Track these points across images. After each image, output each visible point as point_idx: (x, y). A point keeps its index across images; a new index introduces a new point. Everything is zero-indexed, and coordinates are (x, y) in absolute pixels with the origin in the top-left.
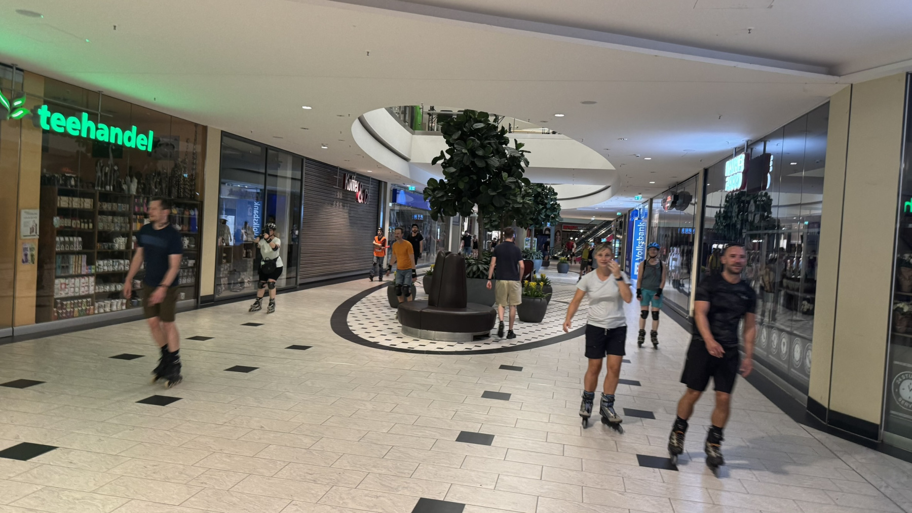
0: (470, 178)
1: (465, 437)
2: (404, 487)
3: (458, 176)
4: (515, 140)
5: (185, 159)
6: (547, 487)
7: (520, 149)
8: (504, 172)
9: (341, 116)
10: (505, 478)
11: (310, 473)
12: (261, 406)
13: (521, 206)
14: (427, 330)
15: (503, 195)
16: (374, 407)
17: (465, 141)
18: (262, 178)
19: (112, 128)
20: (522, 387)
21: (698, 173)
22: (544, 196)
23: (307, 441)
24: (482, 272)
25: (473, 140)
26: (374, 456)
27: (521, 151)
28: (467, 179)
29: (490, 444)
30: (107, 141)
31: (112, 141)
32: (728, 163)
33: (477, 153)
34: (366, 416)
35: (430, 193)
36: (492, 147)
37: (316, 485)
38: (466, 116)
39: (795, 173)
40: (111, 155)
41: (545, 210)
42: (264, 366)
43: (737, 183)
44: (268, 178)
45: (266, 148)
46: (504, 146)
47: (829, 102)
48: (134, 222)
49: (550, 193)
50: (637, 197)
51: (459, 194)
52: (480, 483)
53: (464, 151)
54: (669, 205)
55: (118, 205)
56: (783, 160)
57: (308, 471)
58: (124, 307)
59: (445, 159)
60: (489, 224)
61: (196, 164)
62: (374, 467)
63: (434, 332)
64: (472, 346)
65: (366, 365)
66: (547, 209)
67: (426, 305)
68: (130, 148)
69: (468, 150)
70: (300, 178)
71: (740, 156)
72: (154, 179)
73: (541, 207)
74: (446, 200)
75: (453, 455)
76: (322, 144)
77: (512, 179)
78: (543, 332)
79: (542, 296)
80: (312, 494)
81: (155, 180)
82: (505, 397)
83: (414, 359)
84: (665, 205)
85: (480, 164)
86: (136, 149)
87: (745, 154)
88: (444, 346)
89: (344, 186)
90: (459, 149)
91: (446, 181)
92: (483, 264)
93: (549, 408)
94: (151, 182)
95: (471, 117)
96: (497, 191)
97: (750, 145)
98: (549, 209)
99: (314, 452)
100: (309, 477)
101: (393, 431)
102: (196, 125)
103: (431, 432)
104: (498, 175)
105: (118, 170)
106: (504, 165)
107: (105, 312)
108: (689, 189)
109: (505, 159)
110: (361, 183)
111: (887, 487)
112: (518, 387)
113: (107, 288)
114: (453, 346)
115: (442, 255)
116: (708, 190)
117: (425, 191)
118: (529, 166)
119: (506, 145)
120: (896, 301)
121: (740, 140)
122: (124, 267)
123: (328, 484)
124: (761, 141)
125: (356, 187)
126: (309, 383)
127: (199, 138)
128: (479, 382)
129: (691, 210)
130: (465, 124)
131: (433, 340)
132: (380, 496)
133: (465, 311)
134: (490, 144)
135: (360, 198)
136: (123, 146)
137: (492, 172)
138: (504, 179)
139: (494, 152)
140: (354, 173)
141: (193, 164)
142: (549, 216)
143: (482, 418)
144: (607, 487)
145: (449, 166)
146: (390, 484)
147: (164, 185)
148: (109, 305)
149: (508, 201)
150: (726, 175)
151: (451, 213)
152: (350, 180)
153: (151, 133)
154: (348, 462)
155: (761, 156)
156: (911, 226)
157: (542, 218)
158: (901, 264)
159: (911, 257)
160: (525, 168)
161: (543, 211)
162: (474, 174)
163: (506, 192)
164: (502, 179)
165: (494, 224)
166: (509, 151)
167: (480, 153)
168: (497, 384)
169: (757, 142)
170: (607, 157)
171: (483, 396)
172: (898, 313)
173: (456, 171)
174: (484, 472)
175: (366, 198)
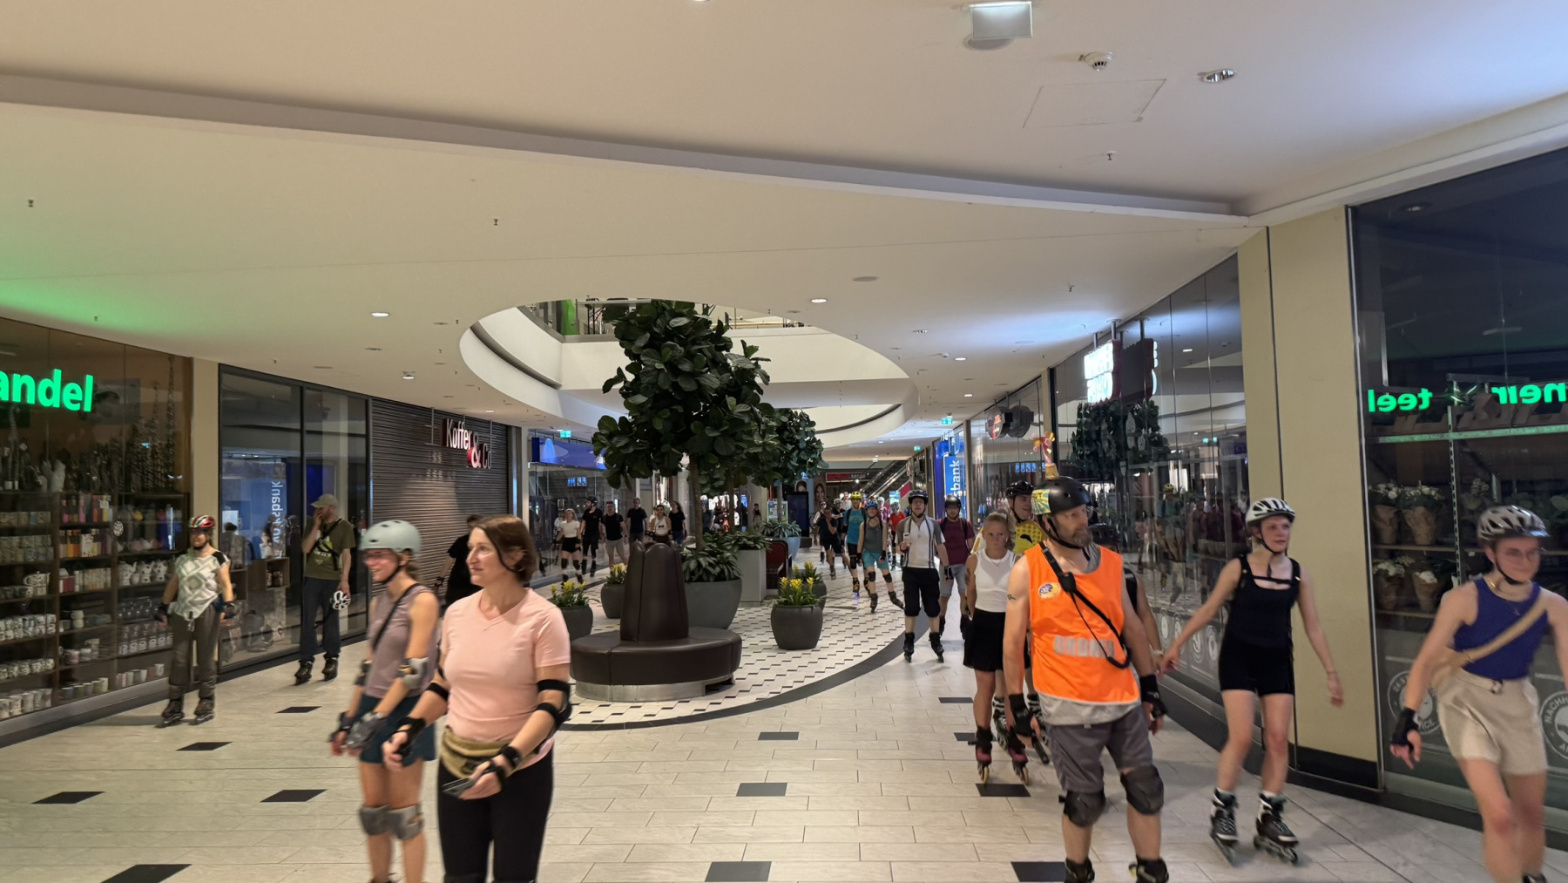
0: (672, 411)
1: (721, 872)
3: (651, 408)
4: (743, 341)
5: (154, 419)
7: (754, 356)
8: (729, 396)
9: (441, 324)
13: (760, 450)
14: (624, 684)
15: (731, 435)
17: (659, 349)
18: (297, 436)
19: (16, 376)
20: (804, 769)
21: (1040, 376)
22: (793, 429)
24: (705, 570)
25: (672, 347)
27: (753, 359)
28: (667, 413)
29: (765, 879)
30: (7, 399)
31: (17, 398)
32: (1087, 358)
33: (680, 367)
35: (605, 441)
36: (705, 355)
38: (656, 309)
39: (1191, 364)
40: (13, 425)
41: (797, 452)
42: (335, 786)
43: (1106, 390)
44: (307, 438)
45: (301, 387)
46: (724, 352)
47: (1235, 257)
48: (62, 543)
49: (803, 424)
50: (944, 419)
51: (655, 439)
53: (659, 366)
54: (997, 429)
55: (29, 516)
56: (1172, 346)
58: (48, 703)
59: (626, 382)
60: (709, 485)
61: (174, 427)
63: (635, 687)
64: (706, 704)
66: (800, 450)
67: (618, 640)
68: (51, 408)
69: (665, 364)
70: (364, 432)
71: (1106, 346)
72: (96, 461)
73: (790, 447)
74: (633, 452)
76: (405, 373)
77: (743, 408)
78: (822, 665)
79: (812, 602)
81: (99, 462)
82: (778, 789)
83: (608, 740)
84: (992, 430)
85: (689, 386)
86: (62, 407)
87: (1113, 342)
88: (657, 710)
89: (444, 440)
90: (649, 363)
91: (629, 418)
92: (708, 556)
93: (856, 800)
94: (92, 467)
95: (664, 309)
96: (723, 429)
97: (1120, 326)
98: (803, 449)
101: (590, 878)
102: (171, 357)
103: (659, 872)
104: (720, 401)
105: (27, 451)
106: (727, 384)
107: (12, 716)
108: (1027, 402)
109: (728, 374)
110: (476, 434)
111: (1405, 864)
112: (795, 768)
113: (15, 670)
114: (672, 708)
115: (639, 548)
116: (1058, 399)
117: (595, 438)
118: (769, 382)
119: (728, 350)
120: (1375, 561)
121: (1102, 320)
122: (46, 628)
124: (1137, 320)
125: (467, 442)
127: (179, 379)
128: (728, 769)
129: (1034, 434)
130: (656, 320)
131: (636, 702)
133: (687, 643)
134: (700, 350)
135: (475, 460)
136: (37, 405)
137: (709, 398)
138: (730, 408)
139: (709, 364)
140: (460, 417)
141: (169, 427)
142: (805, 462)
143: (745, 834)
145: (635, 393)
147: (116, 471)
148: (19, 703)
149: (741, 444)
150: (1086, 378)
151: (643, 473)
152: (455, 429)
153: (89, 380)
155: (1139, 343)
156: (1382, 440)
157: (793, 466)
158: (1375, 501)
159: (1389, 489)
160: (763, 387)
161: (795, 454)
162: (679, 403)
163: (736, 429)
164: (727, 407)
165: (717, 484)
166: (735, 360)
167: (686, 367)
168: (758, 769)
169: (1129, 322)
170: (897, 360)
171: (738, 795)
172: (1382, 579)
173: (647, 400)
175: (486, 458)
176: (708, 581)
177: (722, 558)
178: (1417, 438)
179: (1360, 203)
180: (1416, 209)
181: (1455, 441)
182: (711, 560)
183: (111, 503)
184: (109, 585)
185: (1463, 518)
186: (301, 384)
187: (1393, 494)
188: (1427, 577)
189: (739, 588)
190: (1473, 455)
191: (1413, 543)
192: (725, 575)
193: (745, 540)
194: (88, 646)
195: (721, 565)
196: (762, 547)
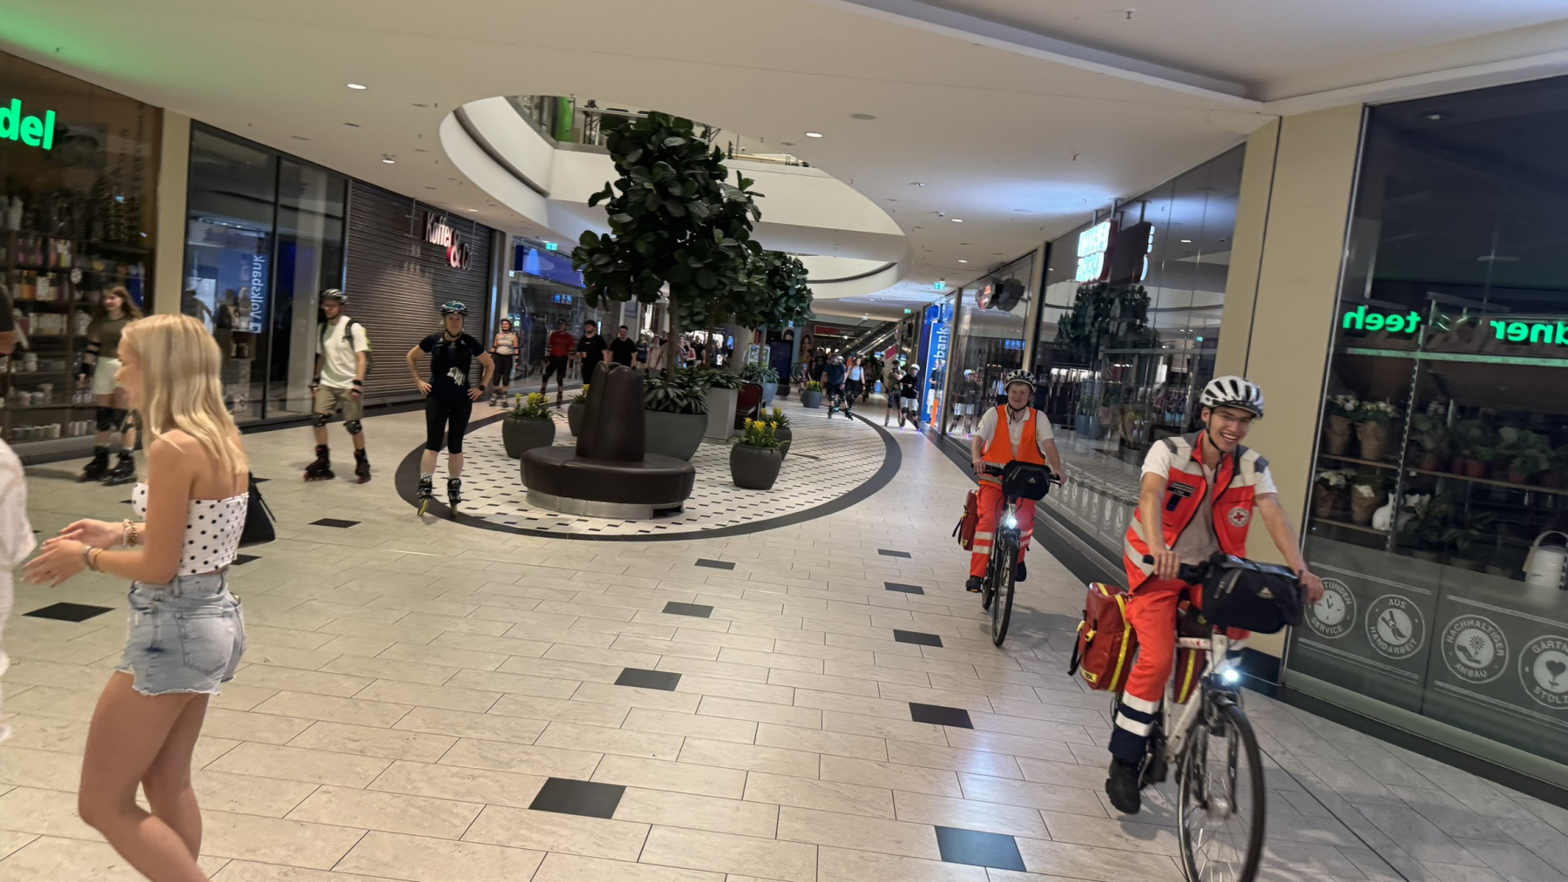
0: (657, 235)
1: (631, 678)
2: (521, 761)
3: (635, 230)
4: (738, 173)
5: (119, 169)
6: (762, 756)
7: (748, 189)
8: (717, 228)
9: (420, 106)
10: (696, 743)
11: (355, 737)
12: (266, 623)
13: (744, 289)
14: (573, 497)
15: (714, 268)
16: (473, 627)
17: (650, 168)
18: (270, 210)
20: (732, 596)
21: (1036, 250)
22: (785, 275)
23: (350, 685)
24: (673, 401)
25: (664, 168)
26: (471, 710)
27: (747, 193)
28: (651, 237)
29: (673, 689)
32: (1083, 235)
33: (671, 190)
34: (458, 644)
35: (585, 257)
36: (698, 182)
37: (364, 758)
38: (653, 122)
39: (1188, 256)
41: (785, 298)
42: (270, 554)
43: (1096, 270)
44: (282, 213)
45: (278, 157)
46: (718, 182)
47: (1244, 144)
48: (17, 282)
49: (795, 270)
50: (937, 284)
51: (636, 262)
52: (653, 752)
53: (648, 185)
54: (987, 300)
56: (1170, 234)
57: (350, 736)
59: (613, 198)
60: (689, 318)
61: (140, 178)
62: (470, 727)
63: (584, 501)
64: (651, 527)
65: (461, 556)
66: (789, 297)
67: (573, 455)
69: (655, 185)
70: (340, 215)
71: (1103, 224)
72: (56, 202)
73: (779, 293)
74: (613, 272)
75: (609, 708)
76: (385, 155)
77: (730, 242)
78: (772, 506)
79: (773, 445)
80: (358, 773)
81: (59, 205)
82: (704, 611)
83: (547, 545)
84: (981, 300)
85: (676, 211)
87: (1111, 221)
88: (603, 526)
89: (424, 234)
90: (638, 182)
91: (613, 237)
92: (678, 388)
93: (775, 630)
94: (51, 209)
95: (661, 125)
96: (705, 262)
97: (1121, 206)
98: (793, 296)
99: (361, 704)
100: (352, 745)
101: (505, 668)
102: (141, 105)
103: (572, 670)
104: (707, 233)
106: (717, 216)
108: (1020, 276)
109: (719, 205)
110: (457, 232)
112: (725, 595)
114: (617, 526)
116: (1049, 278)
117: (576, 253)
118: (761, 220)
119: (722, 181)
120: (1319, 469)
121: (1102, 196)
123: (386, 757)
124: (1139, 201)
125: (447, 239)
126: (353, 585)
127: (148, 130)
128: (659, 587)
129: (1021, 310)
130: (650, 137)
131: (583, 515)
132: (478, 777)
133: (641, 467)
134: (693, 175)
135: (455, 259)
137: (697, 227)
138: (716, 240)
139: (702, 191)
140: (443, 212)
141: (135, 178)
142: (792, 309)
143: (662, 646)
144: (859, 755)
145: (620, 211)
146: (498, 755)
147: (77, 216)
149: (723, 279)
150: (1079, 255)
151: (621, 295)
152: (436, 224)
153: (51, 116)
154: (423, 720)
155: (1136, 225)
156: (1351, 351)
157: (779, 311)
158: (1331, 410)
159: (1347, 401)
160: (754, 224)
161: (784, 300)
162: (664, 228)
163: (720, 263)
164: (713, 240)
165: (697, 318)
166: (728, 191)
167: (676, 191)
168: (691, 591)
169: (1130, 202)
170: (892, 213)
171: (664, 611)
172: (1321, 487)
173: (632, 221)
174: (660, 734)
175: (466, 259)
176: (674, 412)
177: (691, 391)
178: (1384, 353)
179: (1376, 104)
180: (1436, 117)
181: (1421, 360)
182: (680, 392)
183: (71, 251)
184: (65, 332)
185: (1414, 438)
186: (281, 155)
187: (1350, 406)
188: (1365, 490)
189: (705, 422)
190: (1435, 376)
191: (1358, 456)
192: (692, 409)
193: (718, 377)
194: (41, 390)
195: (689, 399)
196: (734, 387)
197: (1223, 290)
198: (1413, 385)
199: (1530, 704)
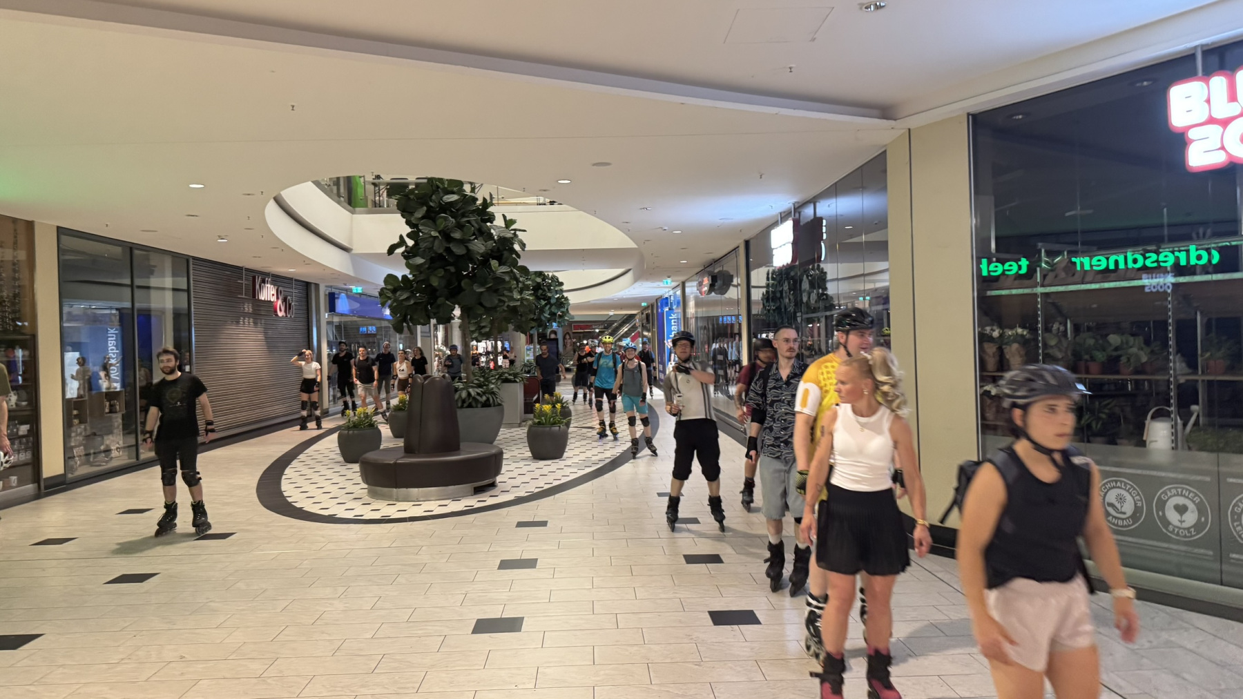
0: (446, 271)
1: (483, 626)
3: (428, 268)
4: (503, 215)
5: (1, 273)
6: (602, 672)
7: (513, 227)
8: (493, 259)
9: (249, 195)
10: (547, 671)
12: (175, 627)
13: (518, 303)
14: (407, 487)
15: (494, 290)
16: (346, 605)
17: (434, 220)
18: (128, 291)
20: (551, 548)
21: (738, 247)
22: (546, 288)
23: (257, 667)
24: (474, 398)
25: (445, 219)
26: (360, 671)
27: (512, 230)
28: (441, 272)
29: (519, 630)
33: (452, 235)
34: (337, 620)
35: (390, 295)
36: (473, 226)
38: (432, 186)
39: (851, 238)
41: (548, 306)
42: (167, 570)
44: (137, 292)
45: (130, 248)
46: (489, 224)
47: (885, 152)
49: (553, 284)
50: (665, 281)
51: (432, 293)
52: (515, 683)
53: (434, 233)
54: (706, 289)
56: (838, 224)
59: (407, 246)
61: (19, 279)
62: (362, 686)
63: (416, 489)
64: (474, 502)
65: (323, 549)
66: (551, 305)
67: (402, 453)
69: (439, 232)
70: (186, 287)
71: (787, 222)
73: (543, 303)
74: (413, 304)
75: (472, 653)
76: (219, 236)
77: (504, 269)
78: (567, 471)
79: (560, 422)
82: (531, 563)
83: (393, 530)
84: (702, 288)
85: (459, 250)
87: (793, 220)
88: (434, 507)
89: (254, 294)
90: (426, 232)
91: (410, 276)
92: (476, 388)
93: (591, 570)
95: (438, 187)
96: (488, 286)
97: (798, 208)
98: (554, 304)
101: (380, 634)
102: (14, 220)
103: (433, 628)
104: (485, 262)
106: (492, 250)
108: (728, 267)
109: (492, 242)
110: (281, 288)
112: (545, 548)
114: (446, 505)
116: (751, 265)
117: (382, 293)
118: (526, 249)
119: (492, 223)
120: (982, 384)
121: (785, 202)
124: (811, 202)
125: (273, 295)
126: (241, 585)
127: (22, 239)
128: (491, 550)
129: (733, 293)
130: (431, 196)
131: (417, 501)
133: (459, 455)
134: (469, 222)
135: (281, 310)
137: (476, 260)
138: (493, 269)
139: (476, 233)
140: (267, 275)
141: (15, 279)
142: (555, 314)
143: (504, 597)
144: (678, 659)
145: (415, 256)
149: (503, 299)
150: (772, 247)
151: (422, 321)
152: (263, 284)
155: (812, 221)
156: (990, 293)
157: (545, 317)
158: (983, 339)
159: (994, 331)
160: (520, 253)
161: (547, 308)
162: (451, 264)
163: (498, 286)
164: (491, 268)
165: (484, 331)
166: (497, 230)
167: (457, 235)
168: (517, 548)
169: (805, 204)
170: (627, 232)
171: (499, 568)
172: (985, 397)
173: (425, 262)
174: (519, 669)
175: (290, 309)
176: (477, 407)
177: (488, 389)
178: (1014, 292)
179: (978, 112)
180: (1020, 117)
181: (1042, 294)
182: (479, 390)
185: (1046, 352)
186: (130, 245)
187: (996, 334)
189: (502, 411)
190: (1054, 304)
192: (491, 402)
193: (506, 375)
195: (487, 395)
196: (520, 381)
197: (887, 260)
198: (1039, 313)
199: (1167, 539)
